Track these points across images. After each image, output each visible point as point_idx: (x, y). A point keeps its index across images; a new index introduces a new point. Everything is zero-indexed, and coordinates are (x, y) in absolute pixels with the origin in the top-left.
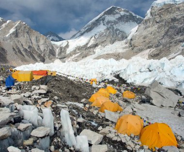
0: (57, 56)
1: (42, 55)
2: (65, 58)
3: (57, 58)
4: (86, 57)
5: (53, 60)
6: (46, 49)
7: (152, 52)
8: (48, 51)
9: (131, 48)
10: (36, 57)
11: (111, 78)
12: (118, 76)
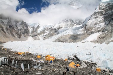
0: (30, 34)
1: (19, 33)
2: (36, 36)
3: (30, 36)
4: (52, 36)
5: (27, 37)
6: (22, 29)
7: (100, 35)
8: (23, 30)
9: (85, 31)
10: (14, 34)
11: (72, 57)
12: (75, 57)
